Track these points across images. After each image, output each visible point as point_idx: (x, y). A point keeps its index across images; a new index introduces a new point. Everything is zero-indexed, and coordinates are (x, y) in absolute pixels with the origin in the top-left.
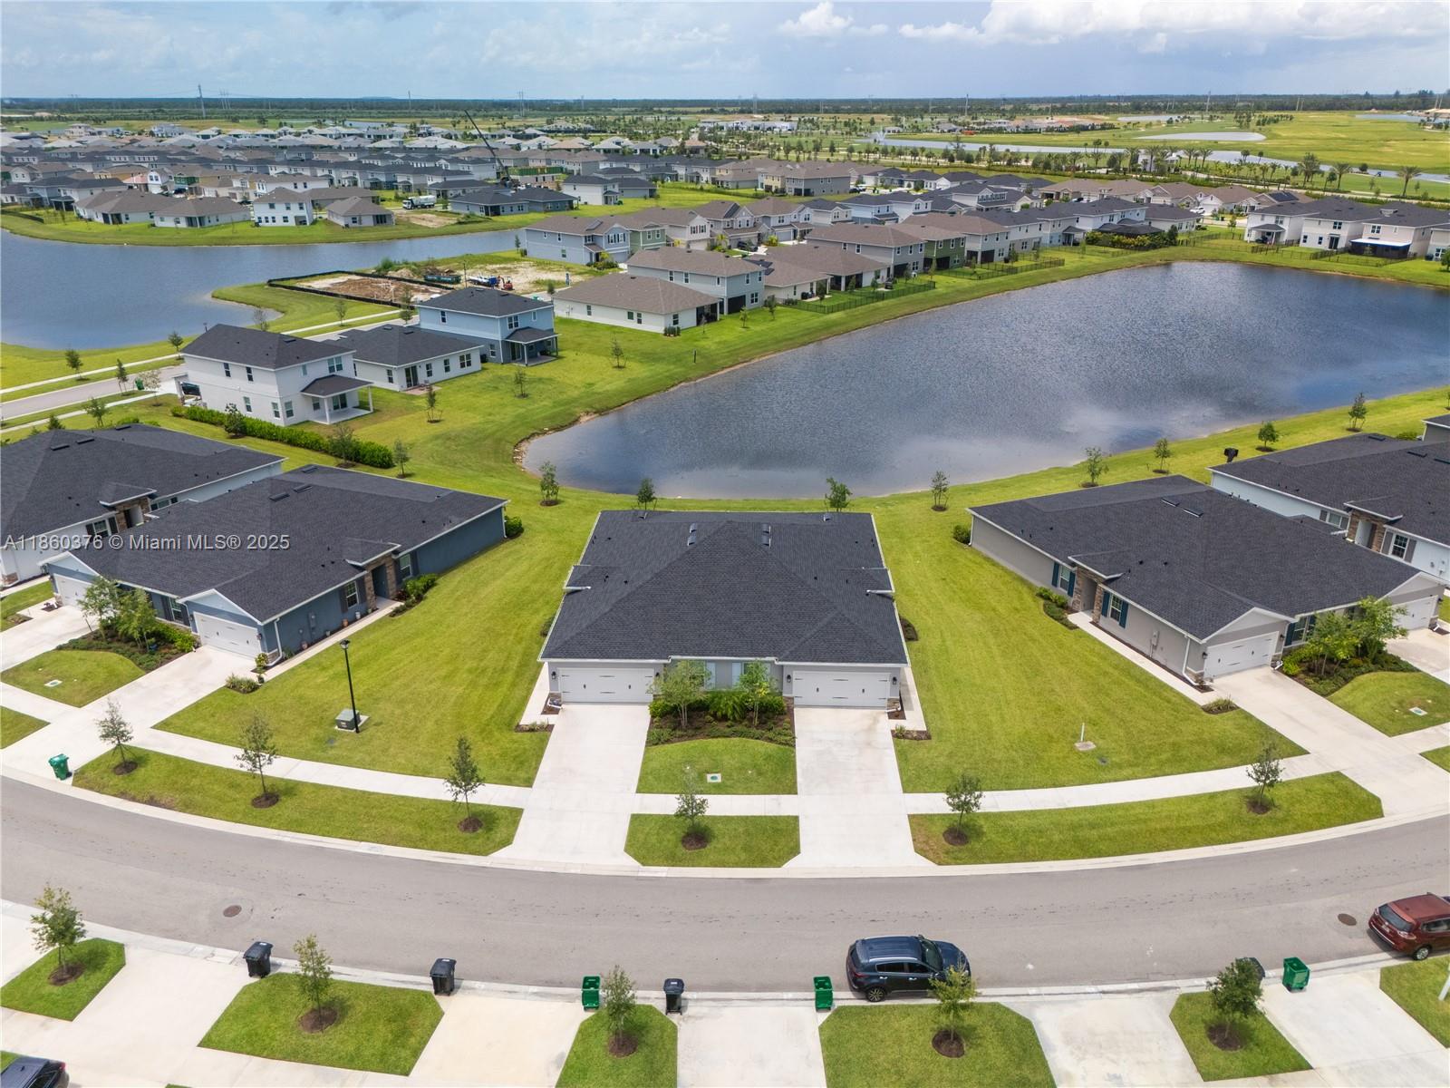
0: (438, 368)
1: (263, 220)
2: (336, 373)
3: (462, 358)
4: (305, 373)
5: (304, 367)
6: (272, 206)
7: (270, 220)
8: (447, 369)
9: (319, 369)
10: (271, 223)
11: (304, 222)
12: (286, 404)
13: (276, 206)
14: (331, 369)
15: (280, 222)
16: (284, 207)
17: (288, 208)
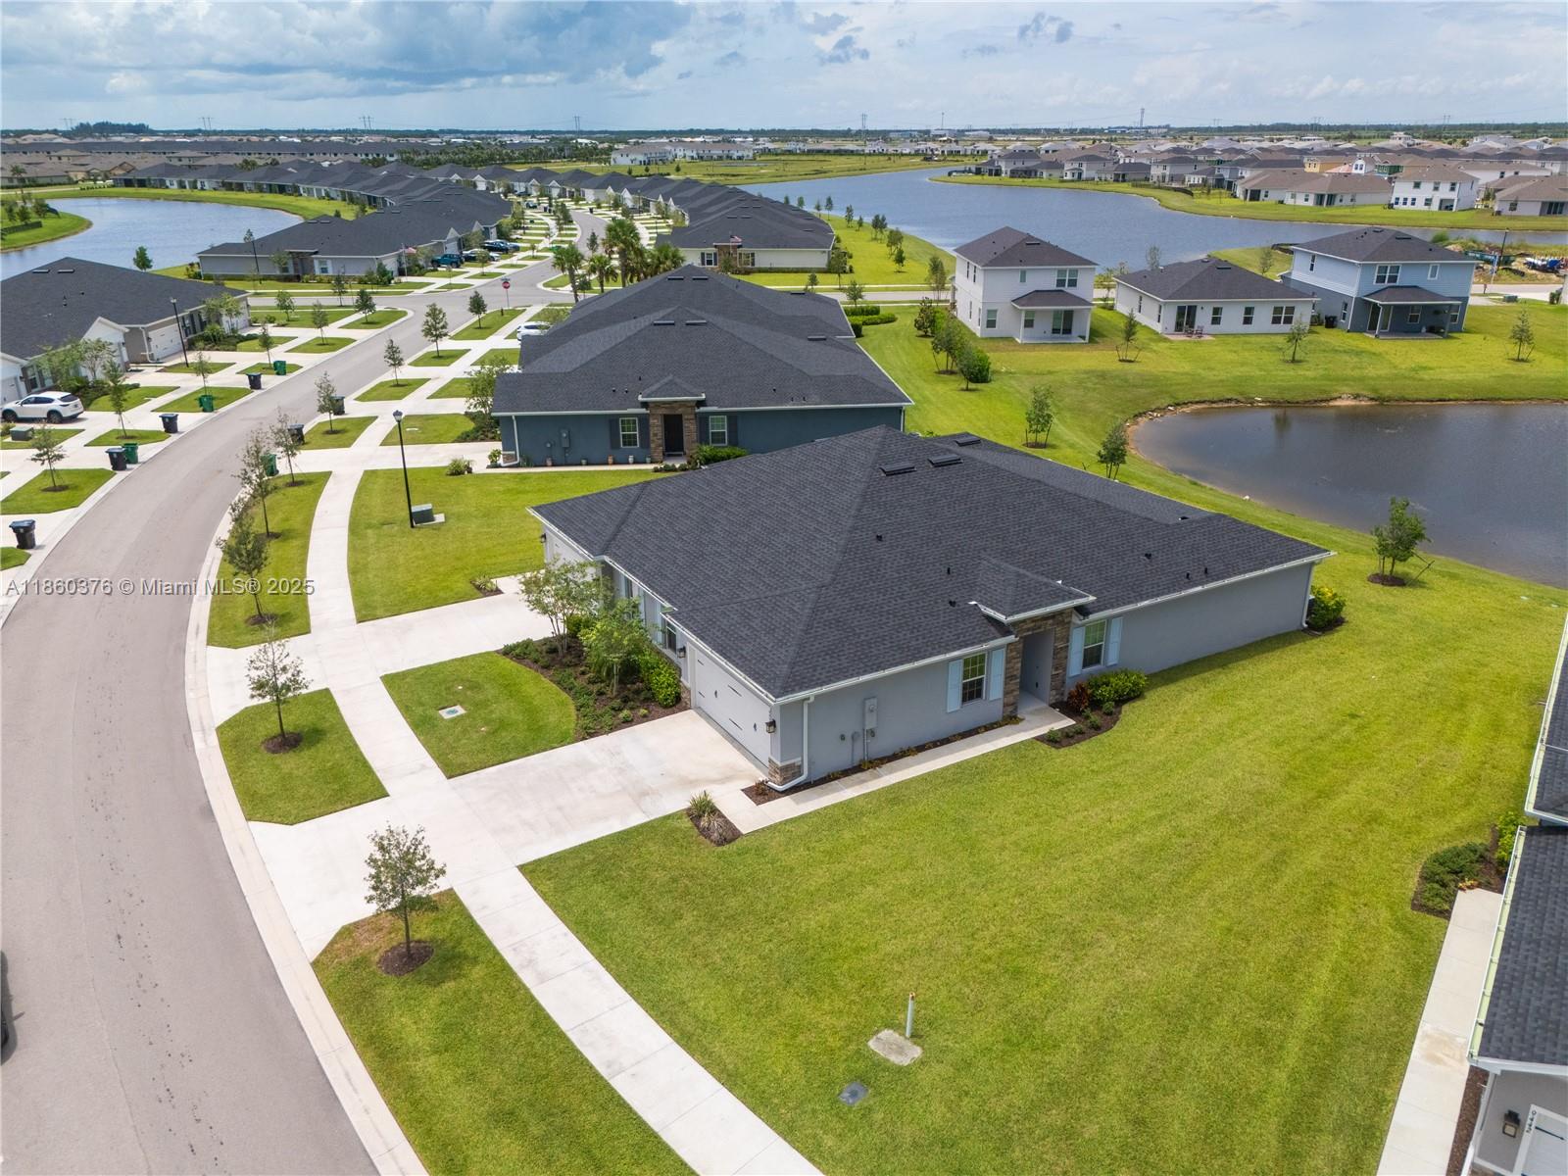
0: (1232, 316)
1: (1401, 201)
2: (1067, 289)
3: (1278, 310)
4: (1023, 280)
5: (1023, 273)
6: (1417, 185)
7: (1409, 202)
8: (1247, 321)
9: (1044, 279)
10: (1409, 206)
11: (1449, 208)
12: (989, 311)
13: (1422, 185)
14: (1061, 283)
15: (1420, 205)
16: (1431, 186)
17: (1436, 189)
